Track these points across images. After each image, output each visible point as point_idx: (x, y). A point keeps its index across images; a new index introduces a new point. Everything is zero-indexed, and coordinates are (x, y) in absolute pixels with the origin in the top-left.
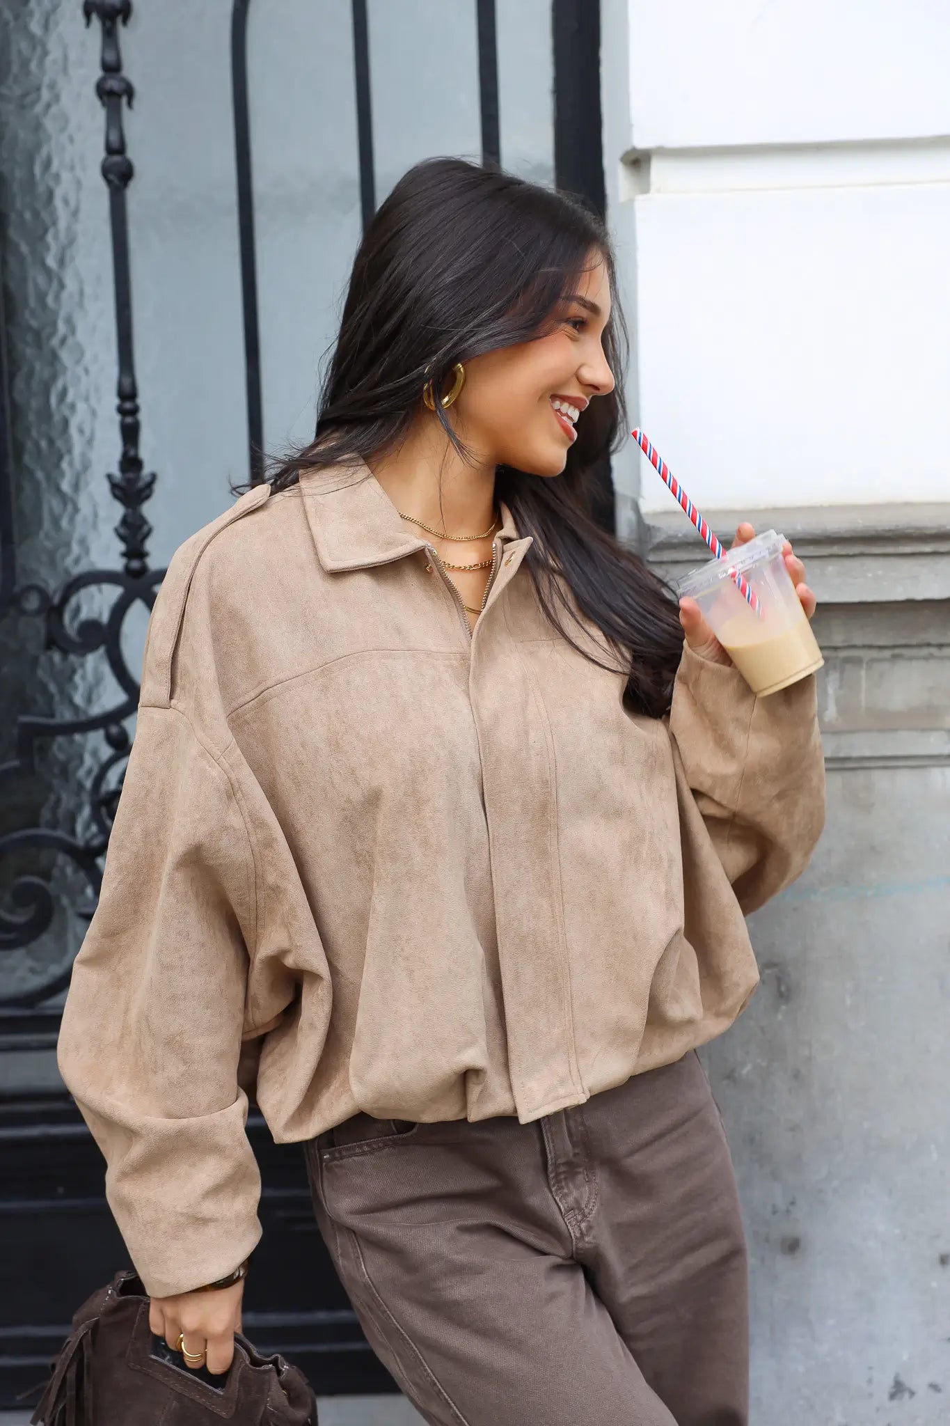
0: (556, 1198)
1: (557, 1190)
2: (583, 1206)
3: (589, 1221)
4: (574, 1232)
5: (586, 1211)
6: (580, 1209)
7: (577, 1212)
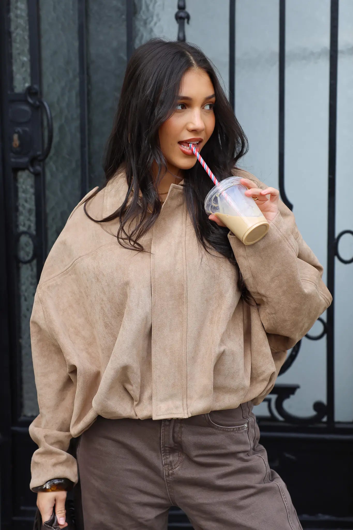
0: (163, 458)
1: (164, 455)
2: (173, 465)
3: (173, 471)
4: (165, 473)
5: (174, 467)
6: (171, 466)
7: (170, 466)
